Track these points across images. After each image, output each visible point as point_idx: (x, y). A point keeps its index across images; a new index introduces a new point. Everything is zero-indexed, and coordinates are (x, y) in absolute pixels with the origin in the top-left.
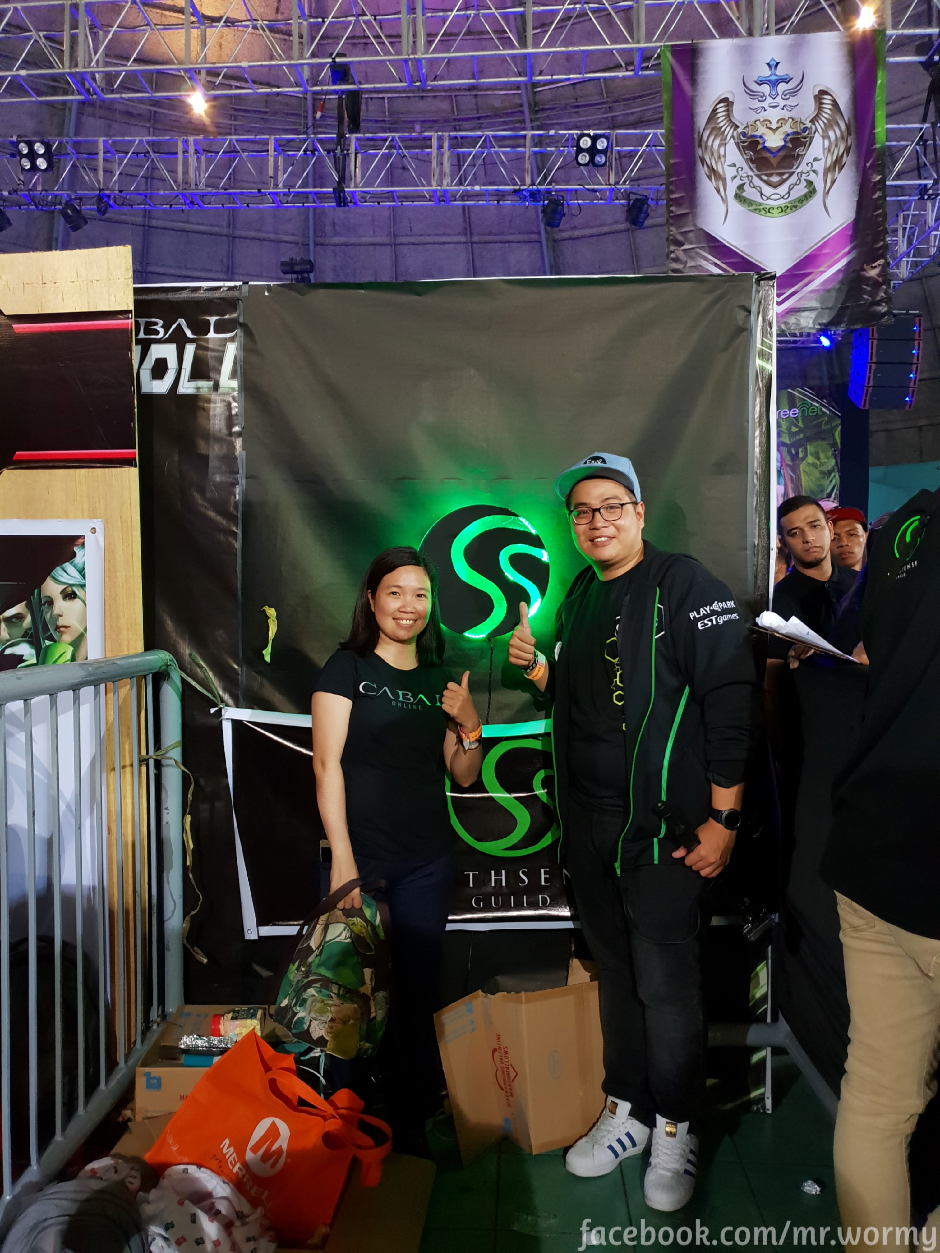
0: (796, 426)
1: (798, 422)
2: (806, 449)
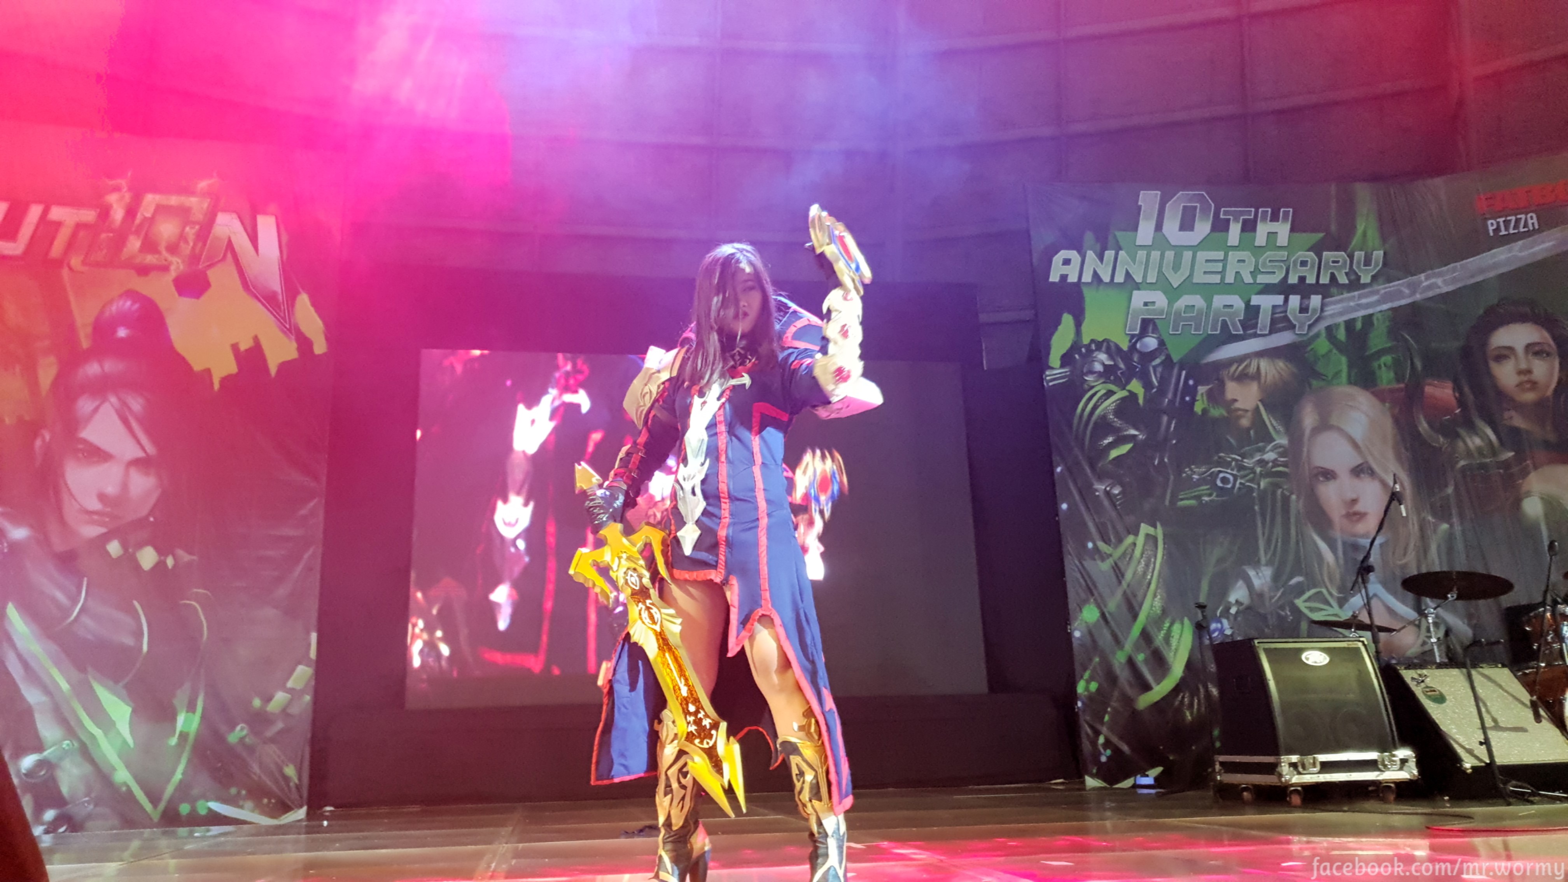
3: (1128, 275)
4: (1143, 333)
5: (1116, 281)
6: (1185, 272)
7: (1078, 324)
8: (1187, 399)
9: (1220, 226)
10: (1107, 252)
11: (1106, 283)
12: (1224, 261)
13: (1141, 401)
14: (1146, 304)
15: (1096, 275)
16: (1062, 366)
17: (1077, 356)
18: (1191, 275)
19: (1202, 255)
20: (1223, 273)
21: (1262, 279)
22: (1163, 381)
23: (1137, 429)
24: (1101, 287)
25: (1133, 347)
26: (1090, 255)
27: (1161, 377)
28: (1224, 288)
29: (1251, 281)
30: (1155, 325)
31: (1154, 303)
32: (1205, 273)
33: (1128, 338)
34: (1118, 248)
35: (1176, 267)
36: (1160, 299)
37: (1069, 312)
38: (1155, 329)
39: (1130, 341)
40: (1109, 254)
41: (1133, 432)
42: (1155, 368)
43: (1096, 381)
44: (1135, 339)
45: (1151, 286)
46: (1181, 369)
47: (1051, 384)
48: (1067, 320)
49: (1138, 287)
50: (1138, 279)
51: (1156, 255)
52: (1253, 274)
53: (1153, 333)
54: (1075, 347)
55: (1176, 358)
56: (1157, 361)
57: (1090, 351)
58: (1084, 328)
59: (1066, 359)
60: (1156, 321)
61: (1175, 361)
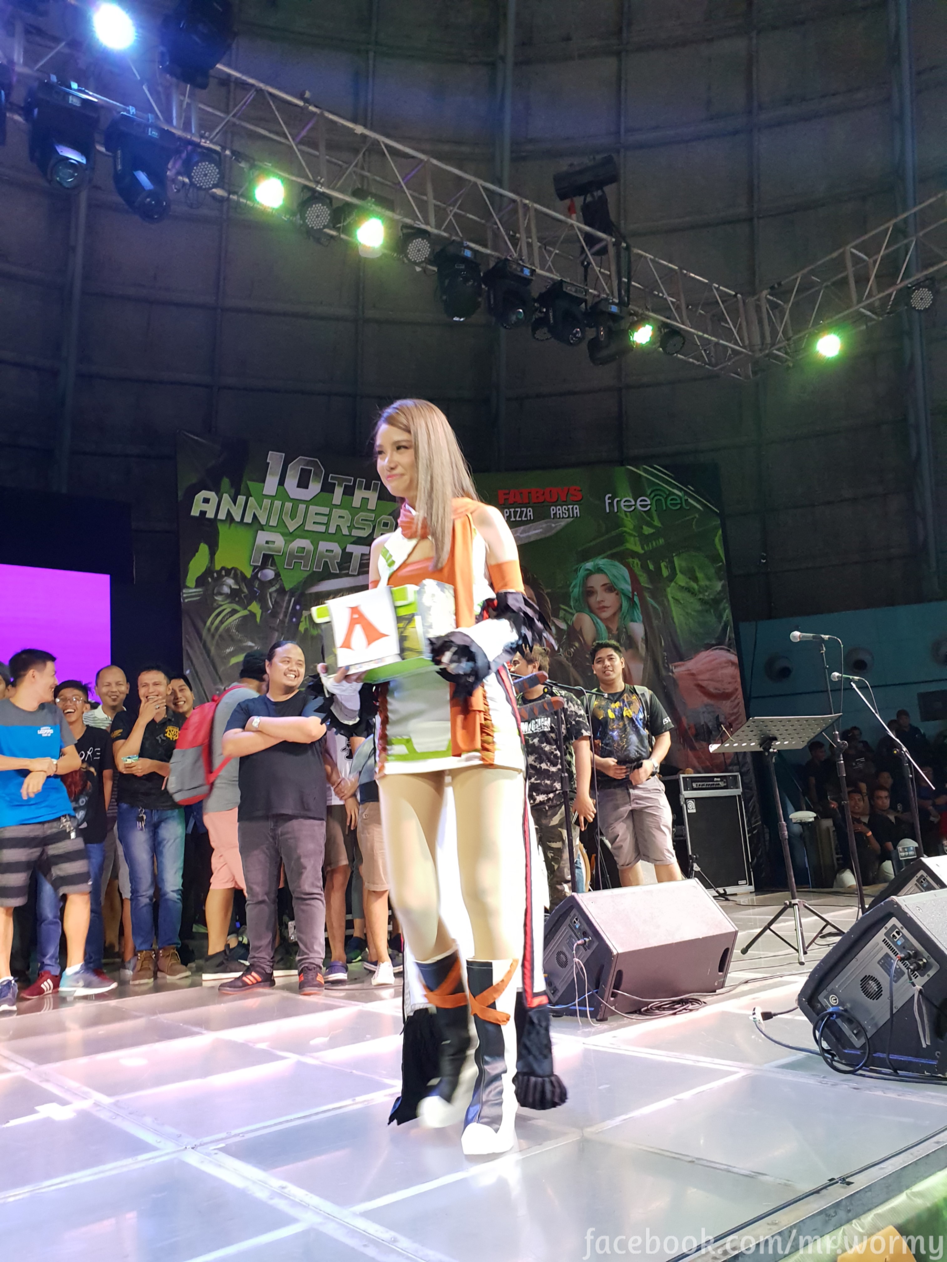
0: (650, 525)
1: (652, 518)
2: (672, 562)
3: (255, 517)
4: (264, 566)
5: (245, 521)
6: (299, 521)
7: (212, 553)
8: (294, 620)
9: (328, 488)
10: (239, 497)
11: (238, 522)
12: (329, 515)
13: (258, 620)
14: (267, 542)
15: (229, 513)
16: (196, 587)
17: (210, 580)
18: (303, 524)
19: (313, 509)
20: (327, 525)
21: (356, 533)
22: (276, 604)
23: (253, 641)
24: (233, 525)
25: (255, 576)
26: (226, 497)
27: (275, 601)
28: (326, 536)
29: (348, 534)
30: (273, 559)
31: (274, 542)
32: (314, 523)
33: (252, 569)
34: (248, 495)
35: (293, 516)
36: (279, 541)
37: (206, 543)
38: (273, 564)
39: (253, 571)
40: (241, 499)
41: (250, 644)
42: (270, 594)
43: (222, 601)
44: (257, 570)
45: (272, 529)
46: (292, 595)
47: (186, 600)
48: (204, 548)
49: (262, 528)
50: (263, 522)
51: (278, 503)
52: (350, 528)
53: (271, 566)
54: (209, 571)
55: (288, 587)
56: (273, 589)
57: (220, 577)
58: (217, 556)
59: (201, 581)
60: (275, 557)
61: (287, 589)
